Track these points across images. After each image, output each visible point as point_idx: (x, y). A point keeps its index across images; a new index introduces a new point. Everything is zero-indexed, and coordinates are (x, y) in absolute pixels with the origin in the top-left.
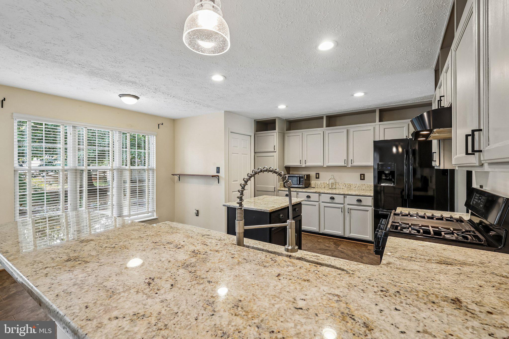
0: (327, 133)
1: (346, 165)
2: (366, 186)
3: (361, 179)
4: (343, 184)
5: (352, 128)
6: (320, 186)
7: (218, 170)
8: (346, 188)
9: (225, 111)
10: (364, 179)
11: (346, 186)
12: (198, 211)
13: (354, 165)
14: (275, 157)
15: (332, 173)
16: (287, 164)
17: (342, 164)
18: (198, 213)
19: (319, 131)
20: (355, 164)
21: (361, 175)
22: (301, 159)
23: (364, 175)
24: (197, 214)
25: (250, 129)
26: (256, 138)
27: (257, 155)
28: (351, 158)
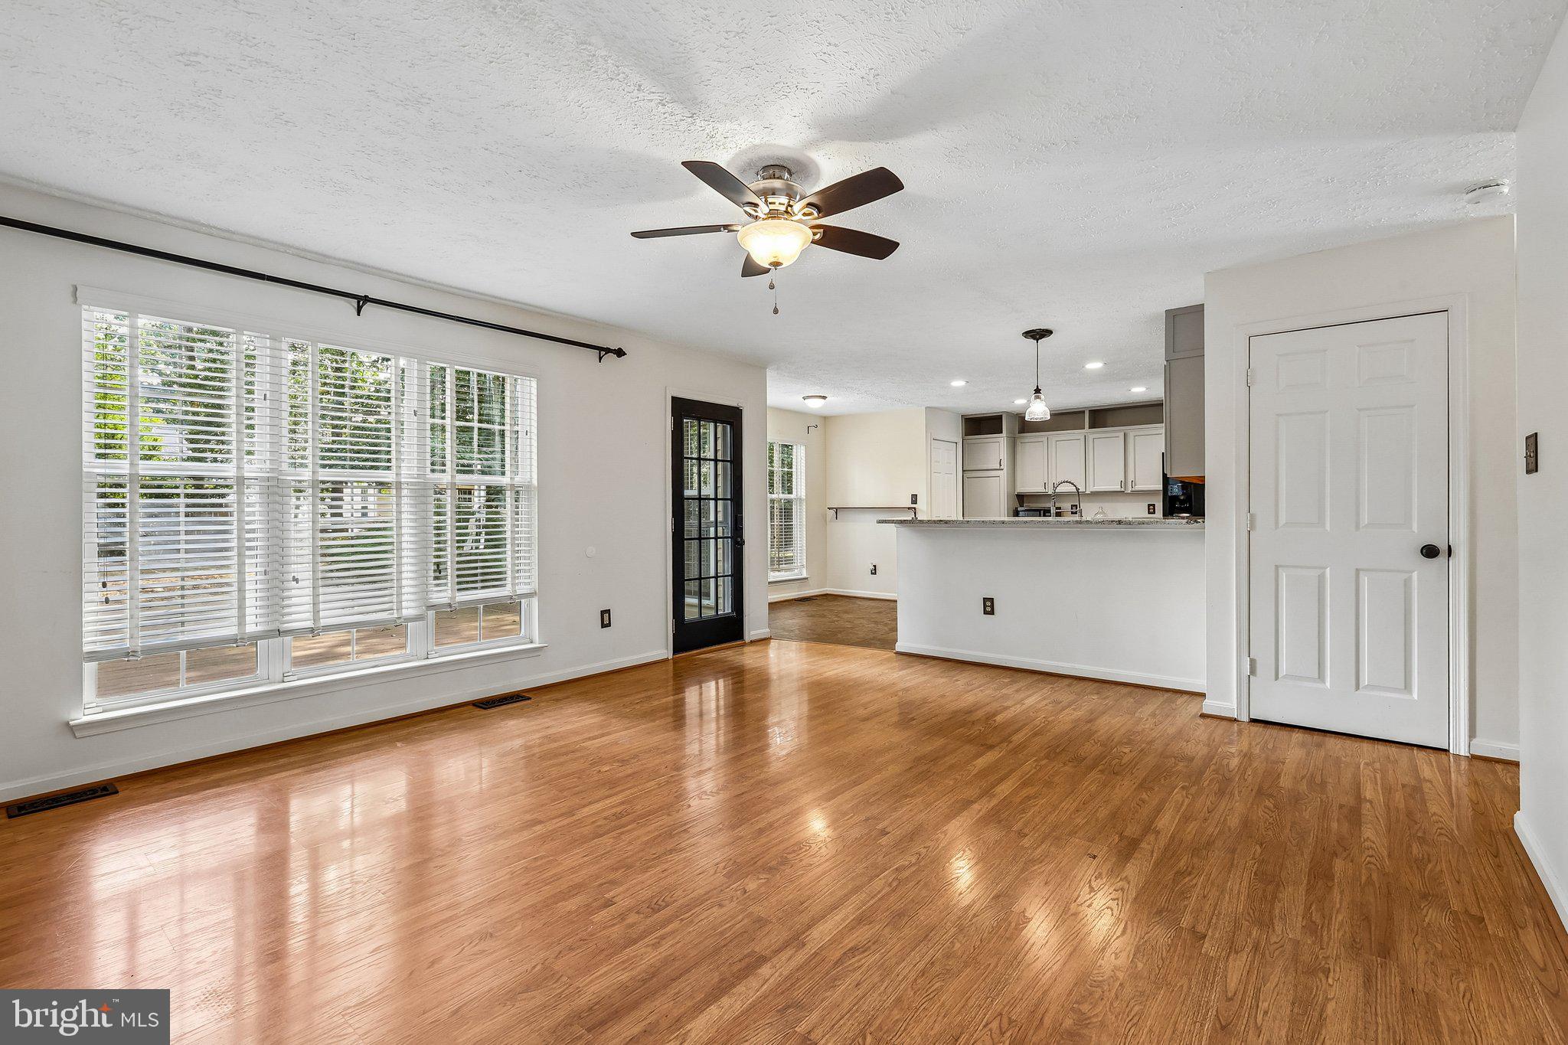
0: (1090, 437)
1: (1122, 490)
5: (1133, 431)
7: (914, 499)
9: (926, 408)
12: (875, 566)
13: (1137, 489)
14: (1002, 477)
15: (1101, 505)
16: (1022, 489)
17: (1117, 488)
18: (875, 569)
19: (1078, 434)
20: (1138, 487)
22: (1047, 482)
24: (874, 572)
25: (955, 433)
26: (966, 446)
27: (967, 475)
28: (1131, 478)
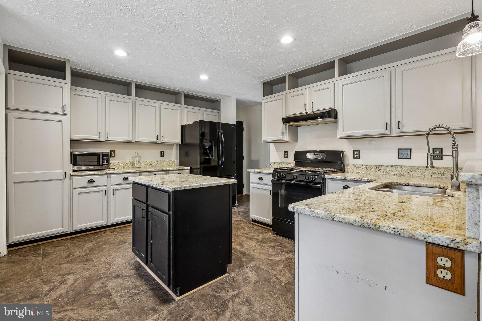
2: (166, 162)
3: (161, 156)
4: (145, 162)
6: (118, 167)
8: (148, 166)
10: (163, 156)
11: (148, 164)
21: (161, 152)
23: (163, 152)
